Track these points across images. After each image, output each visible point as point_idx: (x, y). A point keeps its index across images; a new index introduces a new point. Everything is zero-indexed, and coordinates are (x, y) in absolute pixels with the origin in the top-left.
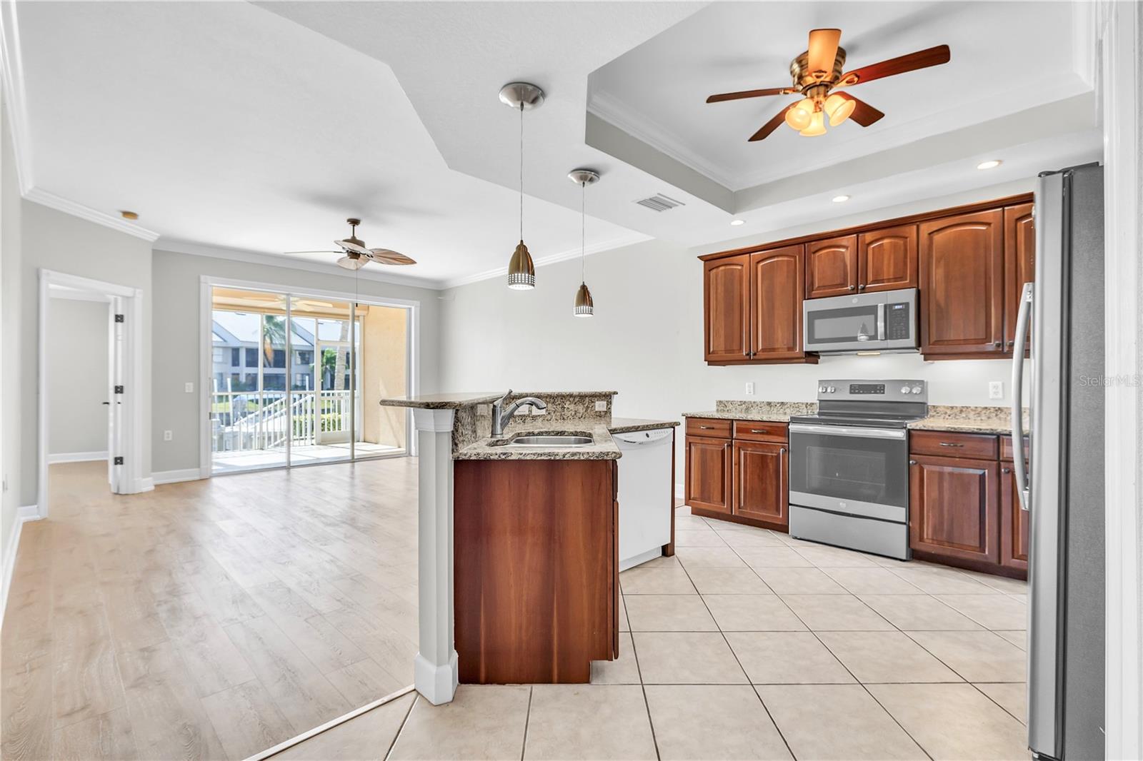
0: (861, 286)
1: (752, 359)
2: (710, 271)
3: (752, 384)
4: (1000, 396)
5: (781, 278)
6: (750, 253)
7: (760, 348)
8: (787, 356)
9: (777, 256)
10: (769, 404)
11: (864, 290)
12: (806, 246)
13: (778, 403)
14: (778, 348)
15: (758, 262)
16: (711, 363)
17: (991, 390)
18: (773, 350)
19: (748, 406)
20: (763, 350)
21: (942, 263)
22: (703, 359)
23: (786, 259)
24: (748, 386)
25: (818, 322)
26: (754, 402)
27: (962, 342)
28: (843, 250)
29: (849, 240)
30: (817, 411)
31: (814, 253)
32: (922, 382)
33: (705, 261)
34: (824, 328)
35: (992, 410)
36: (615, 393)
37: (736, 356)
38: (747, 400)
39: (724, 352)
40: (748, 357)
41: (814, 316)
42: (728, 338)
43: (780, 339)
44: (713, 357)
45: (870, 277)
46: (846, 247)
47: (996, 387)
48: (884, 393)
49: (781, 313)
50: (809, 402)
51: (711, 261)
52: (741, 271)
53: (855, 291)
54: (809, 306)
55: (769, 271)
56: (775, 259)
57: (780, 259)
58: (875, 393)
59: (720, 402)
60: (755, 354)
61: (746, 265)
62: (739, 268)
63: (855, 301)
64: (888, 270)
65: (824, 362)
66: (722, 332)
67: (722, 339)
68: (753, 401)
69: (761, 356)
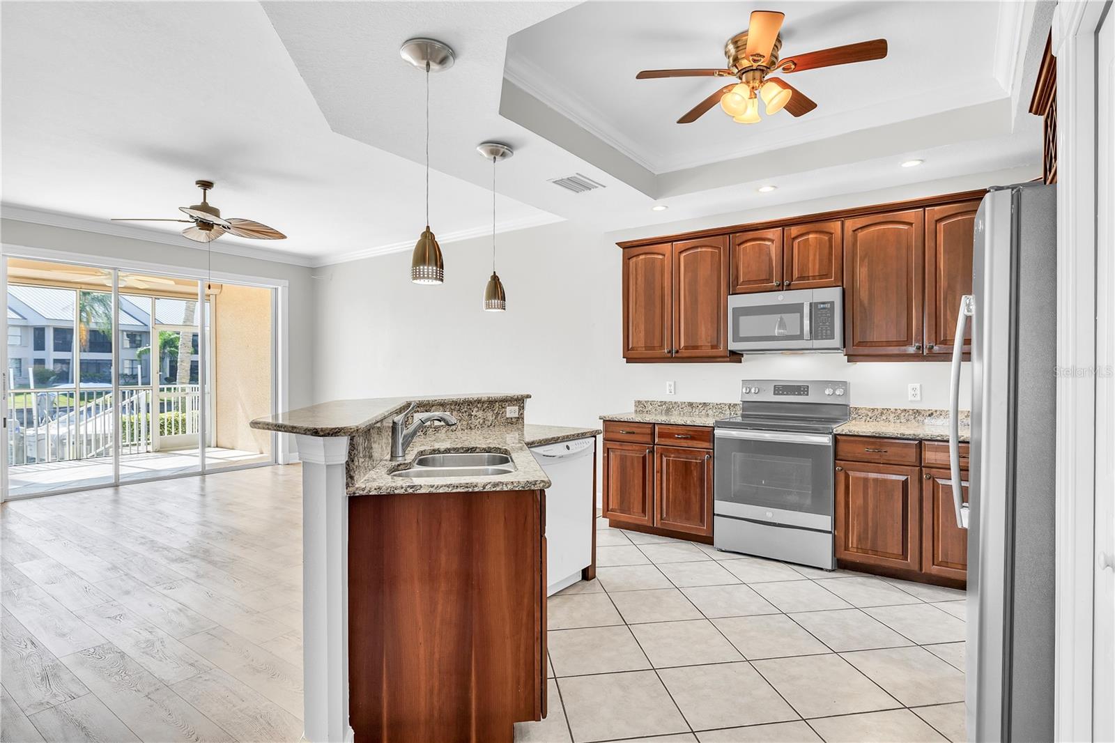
0: (786, 283)
1: (674, 357)
2: (629, 259)
3: (672, 382)
4: (918, 398)
5: (705, 271)
6: (672, 242)
7: (682, 345)
8: (711, 354)
9: (701, 246)
10: (691, 404)
11: (789, 288)
12: (730, 238)
13: (700, 404)
14: (701, 346)
15: (681, 253)
16: (629, 360)
17: (910, 392)
18: (696, 347)
19: (668, 407)
20: (686, 348)
21: (866, 260)
22: (622, 356)
23: (710, 250)
24: (669, 385)
25: (744, 319)
26: (675, 403)
27: (884, 344)
28: (769, 243)
29: (774, 234)
30: (739, 413)
31: (739, 245)
32: (844, 383)
33: (624, 248)
34: (749, 325)
35: (911, 412)
36: (528, 397)
37: (657, 353)
38: (667, 400)
39: (644, 349)
40: (669, 355)
41: (739, 312)
42: (649, 333)
43: (703, 337)
44: (632, 354)
45: (795, 275)
46: (772, 241)
47: (915, 389)
48: (807, 395)
49: (705, 309)
50: (733, 402)
51: (630, 249)
52: (662, 261)
53: (780, 288)
54: (735, 302)
55: (692, 265)
56: (699, 250)
57: (704, 249)
58: (799, 394)
59: (639, 402)
60: (677, 352)
61: (668, 254)
62: (660, 257)
63: (780, 298)
64: (813, 268)
65: (746, 361)
66: (642, 327)
67: (642, 335)
68: (674, 401)
69: (685, 353)
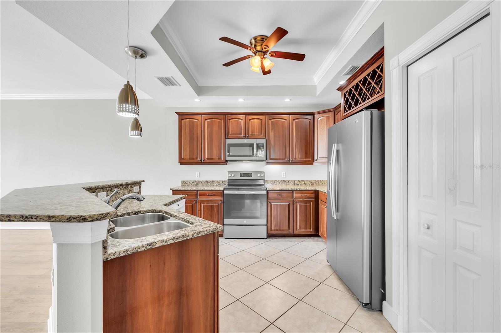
0: (247, 136)
1: (202, 163)
2: (182, 120)
3: (199, 173)
4: (285, 177)
5: (215, 128)
6: (202, 115)
7: (206, 157)
8: (219, 162)
9: (214, 118)
10: (207, 182)
11: (248, 138)
12: (226, 116)
13: (211, 181)
14: (214, 158)
15: (206, 120)
16: (181, 163)
17: (282, 175)
18: (212, 159)
19: (197, 183)
20: (208, 159)
21: (273, 130)
22: (178, 162)
23: (218, 120)
24: (197, 174)
25: (231, 148)
26: (200, 181)
27: (278, 159)
28: (240, 120)
29: (242, 117)
30: (227, 184)
31: (229, 120)
32: (264, 172)
33: (179, 115)
34: (233, 151)
35: (283, 181)
36: (144, 181)
37: (195, 161)
38: (196, 180)
39: (189, 159)
40: (201, 161)
41: (230, 145)
42: (191, 152)
43: (215, 154)
44: (183, 161)
45: (250, 133)
46: (242, 120)
47: (284, 174)
48: (252, 176)
49: (215, 143)
50: (224, 180)
51: (182, 116)
52: (197, 122)
53: (245, 137)
54: (228, 141)
55: (210, 125)
56: (213, 120)
57: (215, 120)
58: (249, 176)
59: (183, 181)
60: (204, 160)
61: (200, 120)
62: (197, 121)
63: (246, 141)
64: (256, 131)
65: (228, 164)
66: (188, 149)
67: (188, 153)
68: (199, 180)
69: (207, 161)
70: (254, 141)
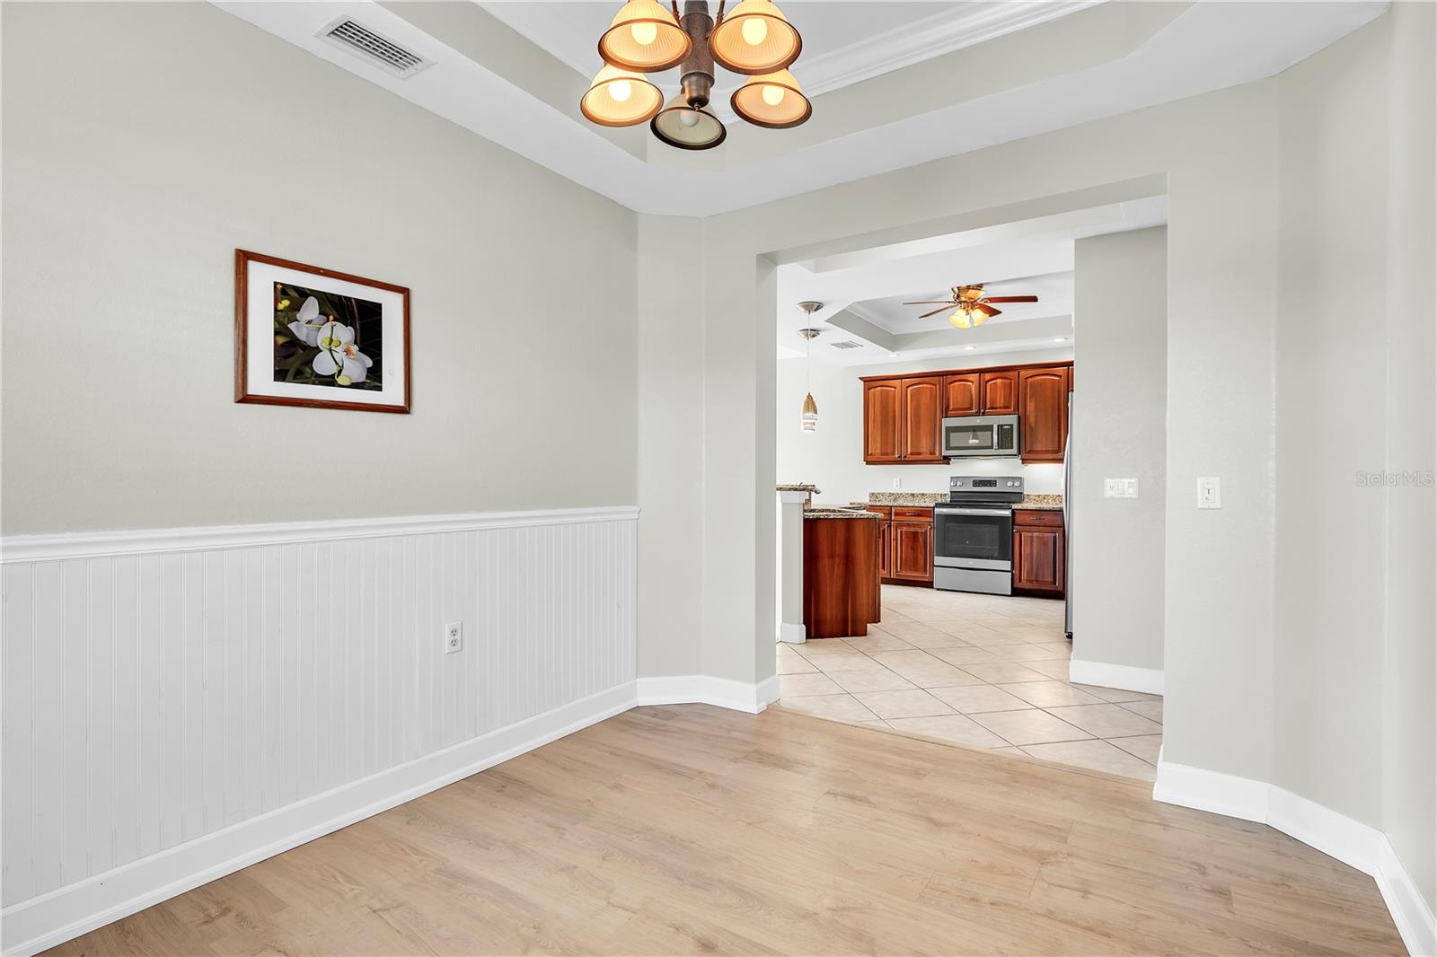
0: (982, 411)
1: (902, 460)
2: (869, 389)
3: (899, 480)
5: (925, 400)
6: (901, 379)
7: (909, 452)
8: (928, 458)
9: (923, 383)
10: (912, 495)
11: (984, 414)
12: (943, 378)
13: (920, 495)
14: (923, 453)
15: (908, 387)
16: (868, 463)
18: (919, 454)
19: (896, 496)
20: (912, 454)
21: (1034, 397)
22: (862, 459)
23: (929, 386)
24: (896, 481)
25: (952, 435)
26: (901, 494)
27: (1044, 451)
28: (969, 384)
29: (973, 377)
30: (949, 499)
31: (950, 383)
32: (1020, 478)
33: (865, 382)
34: (956, 439)
37: (889, 458)
38: (895, 492)
39: (879, 454)
40: (899, 459)
41: (949, 430)
42: (884, 443)
43: (925, 446)
44: (870, 458)
45: (988, 406)
46: (972, 382)
48: (995, 486)
49: (925, 427)
50: (944, 491)
51: (869, 382)
52: (894, 392)
53: (978, 414)
54: (948, 422)
55: (916, 395)
56: (921, 386)
57: (925, 386)
58: (990, 486)
59: (873, 494)
60: (905, 457)
61: (898, 388)
62: (893, 389)
63: (978, 421)
64: (1000, 402)
65: (954, 463)
66: (879, 439)
67: (879, 445)
68: (899, 491)
69: (910, 458)
70: (994, 421)
